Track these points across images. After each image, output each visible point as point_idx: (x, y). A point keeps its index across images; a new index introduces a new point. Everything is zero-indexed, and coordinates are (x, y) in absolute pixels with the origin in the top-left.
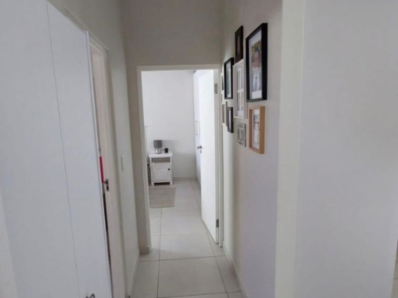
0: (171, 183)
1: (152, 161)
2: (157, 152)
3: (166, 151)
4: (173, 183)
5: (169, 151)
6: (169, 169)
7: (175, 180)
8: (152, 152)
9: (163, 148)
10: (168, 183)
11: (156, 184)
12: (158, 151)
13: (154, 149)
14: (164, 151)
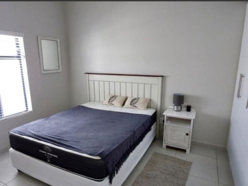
0: (188, 151)
1: (167, 120)
2: (175, 109)
3: (189, 109)
4: (190, 151)
5: (192, 109)
6: (187, 134)
7: (194, 145)
8: (170, 107)
9: (185, 104)
10: (184, 151)
11: (168, 147)
12: (177, 108)
13: (173, 105)
14: (185, 109)
